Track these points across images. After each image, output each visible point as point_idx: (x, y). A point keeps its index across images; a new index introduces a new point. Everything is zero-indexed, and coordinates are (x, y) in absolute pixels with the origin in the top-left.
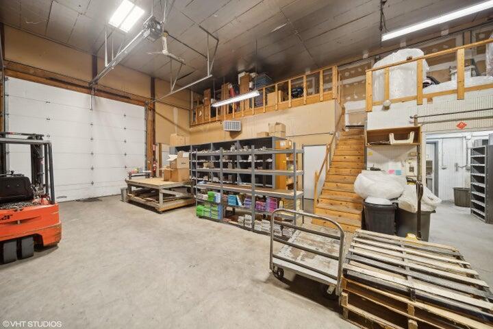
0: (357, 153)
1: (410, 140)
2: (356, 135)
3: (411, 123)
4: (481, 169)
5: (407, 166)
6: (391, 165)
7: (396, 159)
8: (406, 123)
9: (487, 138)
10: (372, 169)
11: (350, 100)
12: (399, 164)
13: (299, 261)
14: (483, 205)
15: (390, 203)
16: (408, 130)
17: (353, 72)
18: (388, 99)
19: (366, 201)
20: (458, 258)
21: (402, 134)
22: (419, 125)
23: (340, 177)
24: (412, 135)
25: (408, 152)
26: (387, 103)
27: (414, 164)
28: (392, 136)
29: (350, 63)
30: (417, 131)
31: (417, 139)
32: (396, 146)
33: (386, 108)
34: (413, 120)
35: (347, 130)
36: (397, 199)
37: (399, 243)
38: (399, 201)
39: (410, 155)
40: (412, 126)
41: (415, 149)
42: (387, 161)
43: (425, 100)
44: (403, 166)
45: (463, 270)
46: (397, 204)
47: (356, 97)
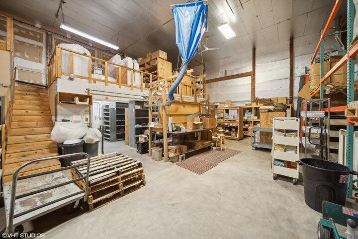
0: (38, 108)
1: (87, 103)
2: (34, 92)
3: (86, 92)
4: (107, 119)
5: (84, 118)
6: (75, 118)
7: (77, 113)
8: (84, 93)
9: (108, 104)
10: (64, 121)
11: (20, 57)
12: (80, 117)
13: (39, 204)
14: (109, 135)
15: (80, 141)
16: (86, 97)
17: (24, 32)
18: (73, 73)
19: (64, 144)
20: (120, 155)
21: (82, 98)
22: (90, 95)
23: (27, 129)
24: (88, 99)
25: (85, 110)
26: (72, 76)
27: (88, 116)
28: (77, 99)
29: (21, 22)
30: (90, 97)
31: (91, 103)
32: (79, 105)
33: (71, 79)
34: (87, 91)
35: (16, 85)
36: (83, 138)
37: (99, 159)
38: (85, 139)
39: (86, 111)
40: (86, 94)
41: (88, 108)
42: (72, 115)
43: (92, 81)
44: (82, 118)
45: (123, 158)
46: (84, 141)
47: (27, 56)
